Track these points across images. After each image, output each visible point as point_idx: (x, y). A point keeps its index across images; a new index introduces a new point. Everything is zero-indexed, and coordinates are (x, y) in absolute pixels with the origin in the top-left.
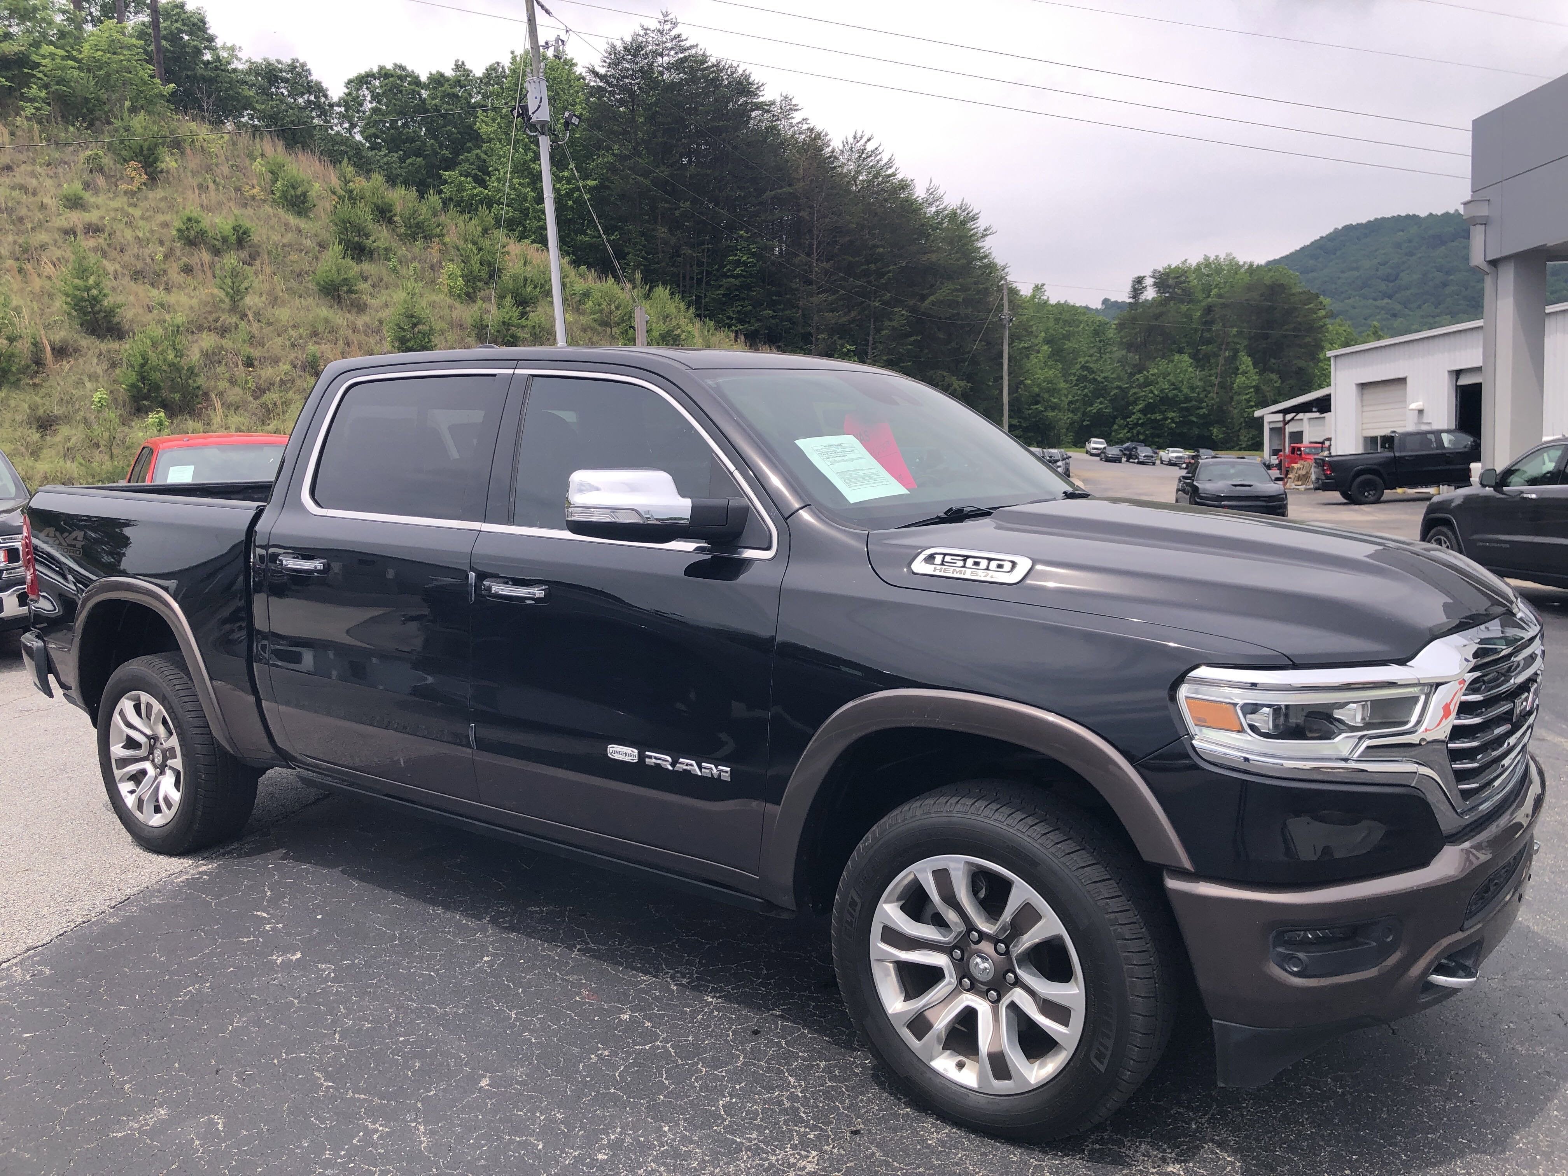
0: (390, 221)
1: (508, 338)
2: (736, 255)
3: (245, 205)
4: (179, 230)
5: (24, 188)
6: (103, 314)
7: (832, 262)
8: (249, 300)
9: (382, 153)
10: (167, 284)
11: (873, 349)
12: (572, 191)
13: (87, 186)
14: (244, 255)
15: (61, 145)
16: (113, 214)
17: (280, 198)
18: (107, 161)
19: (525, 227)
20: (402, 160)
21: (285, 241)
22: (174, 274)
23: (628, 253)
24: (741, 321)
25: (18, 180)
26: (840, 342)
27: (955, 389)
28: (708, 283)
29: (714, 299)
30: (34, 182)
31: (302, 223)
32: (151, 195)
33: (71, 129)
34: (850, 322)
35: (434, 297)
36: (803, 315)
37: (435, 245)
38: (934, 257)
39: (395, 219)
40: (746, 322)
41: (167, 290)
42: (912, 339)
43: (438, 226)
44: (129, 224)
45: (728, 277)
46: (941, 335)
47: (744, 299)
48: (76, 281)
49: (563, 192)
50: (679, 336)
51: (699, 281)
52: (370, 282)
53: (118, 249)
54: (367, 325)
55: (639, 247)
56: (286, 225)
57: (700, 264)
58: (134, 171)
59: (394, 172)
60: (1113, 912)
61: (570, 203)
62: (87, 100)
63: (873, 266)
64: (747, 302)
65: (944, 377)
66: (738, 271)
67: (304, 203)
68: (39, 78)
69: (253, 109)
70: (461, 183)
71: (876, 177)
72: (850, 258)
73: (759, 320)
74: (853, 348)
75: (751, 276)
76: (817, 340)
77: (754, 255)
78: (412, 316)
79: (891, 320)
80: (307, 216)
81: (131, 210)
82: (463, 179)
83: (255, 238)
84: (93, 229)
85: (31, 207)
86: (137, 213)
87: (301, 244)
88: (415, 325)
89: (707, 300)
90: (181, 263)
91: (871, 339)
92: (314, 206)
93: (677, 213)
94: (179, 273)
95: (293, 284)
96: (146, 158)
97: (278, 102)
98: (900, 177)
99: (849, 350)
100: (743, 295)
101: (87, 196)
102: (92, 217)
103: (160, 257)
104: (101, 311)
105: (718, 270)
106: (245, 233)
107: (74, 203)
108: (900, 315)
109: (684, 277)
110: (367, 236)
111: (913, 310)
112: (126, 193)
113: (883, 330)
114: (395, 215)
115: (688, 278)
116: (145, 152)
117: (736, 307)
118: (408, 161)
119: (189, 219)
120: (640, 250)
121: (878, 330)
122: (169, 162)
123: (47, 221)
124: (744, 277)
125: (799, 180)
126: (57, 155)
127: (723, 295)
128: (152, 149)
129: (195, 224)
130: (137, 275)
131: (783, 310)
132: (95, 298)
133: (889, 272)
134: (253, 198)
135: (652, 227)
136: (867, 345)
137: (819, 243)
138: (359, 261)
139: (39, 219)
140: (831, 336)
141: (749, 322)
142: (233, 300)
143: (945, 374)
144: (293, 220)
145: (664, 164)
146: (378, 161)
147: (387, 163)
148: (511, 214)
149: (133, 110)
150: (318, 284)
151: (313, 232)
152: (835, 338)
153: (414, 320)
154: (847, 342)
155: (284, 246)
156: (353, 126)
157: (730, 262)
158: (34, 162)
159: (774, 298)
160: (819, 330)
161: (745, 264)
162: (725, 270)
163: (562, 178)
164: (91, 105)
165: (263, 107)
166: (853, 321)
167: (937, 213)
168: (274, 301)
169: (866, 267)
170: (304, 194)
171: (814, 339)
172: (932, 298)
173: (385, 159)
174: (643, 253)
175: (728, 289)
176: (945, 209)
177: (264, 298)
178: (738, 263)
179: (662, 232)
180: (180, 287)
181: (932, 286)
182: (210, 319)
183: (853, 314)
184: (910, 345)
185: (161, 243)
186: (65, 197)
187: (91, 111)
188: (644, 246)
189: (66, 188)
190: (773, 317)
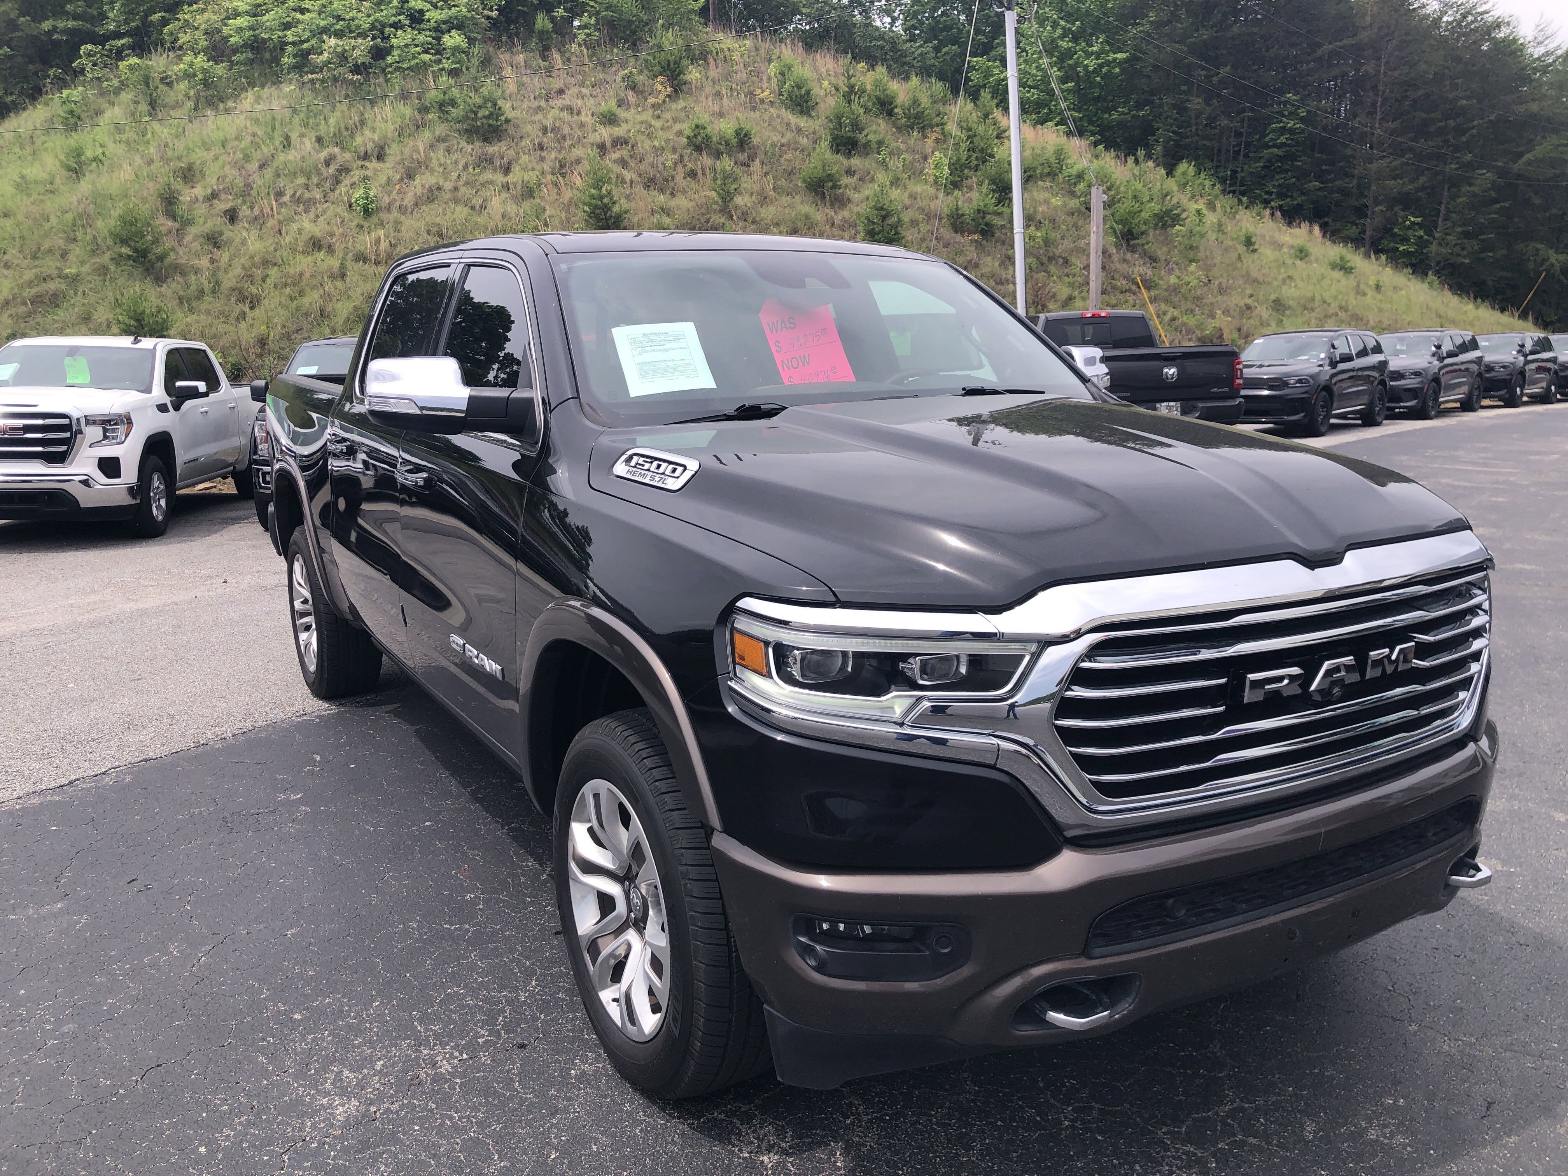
0: (890, 114)
1: (982, 226)
2: (1281, 121)
3: (754, 109)
4: (688, 137)
5: (570, 109)
6: (613, 220)
7: (1398, 121)
8: (739, 200)
9: (917, 44)
10: (673, 189)
11: (1445, 220)
12: (1101, 66)
13: (621, 103)
14: (742, 157)
15: (604, 65)
16: (638, 127)
17: (787, 99)
18: (640, 79)
19: (1050, 109)
20: (937, 50)
21: (784, 141)
22: (680, 180)
23: (1158, 129)
24: (1281, 196)
25: (567, 102)
26: (1402, 213)
27: (1552, 265)
28: (1246, 156)
29: (1251, 173)
30: (580, 102)
31: (803, 122)
32: (674, 106)
33: (615, 50)
34: (1418, 190)
35: (919, 188)
36: (1359, 186)
37: (933, 136)
38: (1534, 107)
39: (896, 111)
40: (1286, 196)
41: (673, 195)
42: (1498, 206)
43: (938, 115)
44: (650, 136)
45: (1270, 147)
46: (1537, 201)
47: (1287, 171)
48: (593, 191)
49: (1091, 69)
50: (1178, 215)
51: (1237, 153)
52: (857, 176)
53: (638, 159)
54: (844, 220)
55: (1170, 121)
56: (788, 124)
57: (1239, 134)
58: (661, 87)
59: (928, 62)
60: (686, 865)
61: (1098, 79)
62: (630, 22)
63: (1452, 123)
64: (1290, 173)
65: (1537, 250)
66: (1282, 139)
67: (807, 102)
68: (592, 7)
69: (801, 14)
70: (988, 67)
71: (1464, 17)
72: (1423, 115)
73: (1303, 194)
74: (1419, 220)
75: (1298, 143)
76: (1373, 213)
77: (1302, 120)
78: (882, 209)
79: (1471, 185)
80: (810, 116)
81: (653, 122)
82: (990, 63)
83: (756, 140)
84: (619, 142)
85: (574, 126)
86: (658, 124)
87: (798, 143)
88: (884, 218)
89: (1242, 174)
90: (688, 169)
91: (1443, 208)
92: (817, 104)
93: (1215, 80)
94: (685, 178)
95: (783, 182)
96: (673, 72)
97: (823, 4)
98: (1496, 13)
99: (1413, 223)
100: (1287, 167)
101: (622, 114)
102: (619, 131)
103: (669, 164)
104: (611, 217)
105: (1258, 140)
106: (746, 135)
107: (610, 119)
108: (1485, 178)
109: (1219, 151)
110: (861, 130)
111: (1502, 173)
112: (653, 106)
113: (1459, 197)
114: (896, 107)
115: (1223, 151)
116: (672, 66)
117: (1278, 180)
118: (945, 50)
119: (697, 126)
120: (1171, 125)
121: (1453, 198)
122: (693, 74)
123: (585, 138)
124: (1289, 145)
125: (1364, 28)
126: (601, 76)
127: (1264, 167)
128: (677, 63)
129: (702, 131)
130: (650, 183)
131: (1332, 181)
132: (606, 205)
133: (1473, 128)
134: (762, 101)
135: (1186, 98)
136: (1438, 216)
137: (1385, 100)
138: (848, 155)
139: (579, 136)
140: (1391, 208)
141: (1291, 197)
142: (724, 202)
143: (1539, 246)
144: (794, 120)
145: (1204, 26)
146: (913, 53)
147: (921, 54)
148: (1036, 96)
149: (666, 27)
150: (804, 181)
151: (811, 130)
152: (1396, 209)
153: (884, 213)
154: (1411, 214)
155: (782, 145)
156: (894, 20)
157: (1274, 130)
158: (582, 85)
159: (1324, 167)
160: (1377, 203)
161: (1291, 131)
162: (1267, 140)
163: (1092, 53)
164: (633, 27)
165: (809, 10)
166: (1423, 188)
167: (1547, 54)
168: (764, 200)
169: (1443, 124)
170: (808, 92)
171: (1369, 213)
172: (1529, 156)
173: (920, 51)
174: (1175, 128)
175: (1269, 161)
176: (1558, 47)
177: (754, 197)
178: (1283, 130)
179: (1196, 103)
180: (684, 192)
181: (1532, 140)
182: (702, 220)
183: (1422, 180)
184: (1494, 213)
185: (674, 150)
186: (602, 114)
187: (634, 32)
188: (1175, 120)
189: (604, 107)
190: (1320, 189)
